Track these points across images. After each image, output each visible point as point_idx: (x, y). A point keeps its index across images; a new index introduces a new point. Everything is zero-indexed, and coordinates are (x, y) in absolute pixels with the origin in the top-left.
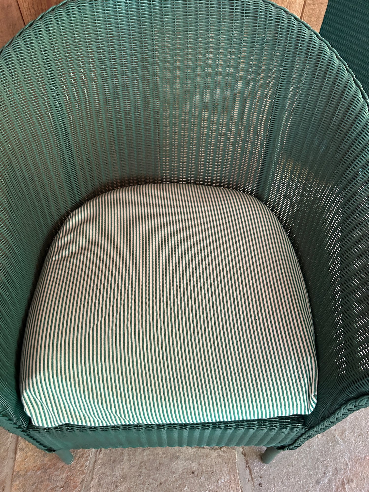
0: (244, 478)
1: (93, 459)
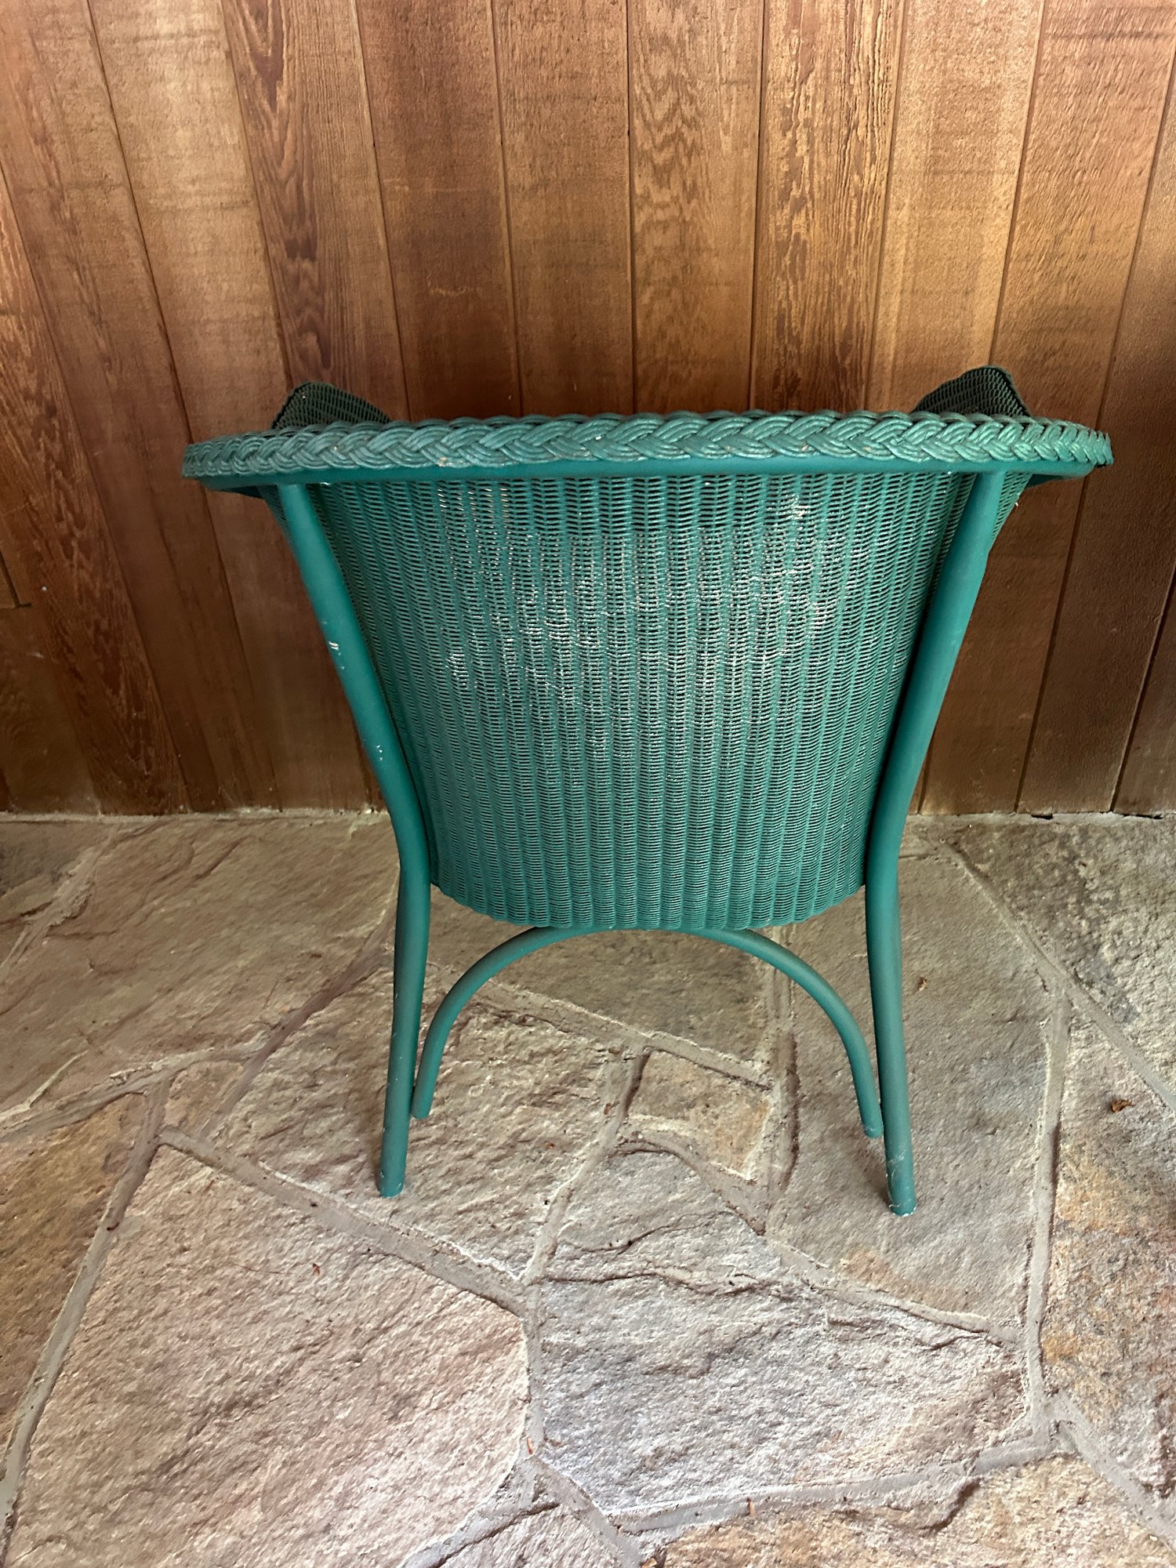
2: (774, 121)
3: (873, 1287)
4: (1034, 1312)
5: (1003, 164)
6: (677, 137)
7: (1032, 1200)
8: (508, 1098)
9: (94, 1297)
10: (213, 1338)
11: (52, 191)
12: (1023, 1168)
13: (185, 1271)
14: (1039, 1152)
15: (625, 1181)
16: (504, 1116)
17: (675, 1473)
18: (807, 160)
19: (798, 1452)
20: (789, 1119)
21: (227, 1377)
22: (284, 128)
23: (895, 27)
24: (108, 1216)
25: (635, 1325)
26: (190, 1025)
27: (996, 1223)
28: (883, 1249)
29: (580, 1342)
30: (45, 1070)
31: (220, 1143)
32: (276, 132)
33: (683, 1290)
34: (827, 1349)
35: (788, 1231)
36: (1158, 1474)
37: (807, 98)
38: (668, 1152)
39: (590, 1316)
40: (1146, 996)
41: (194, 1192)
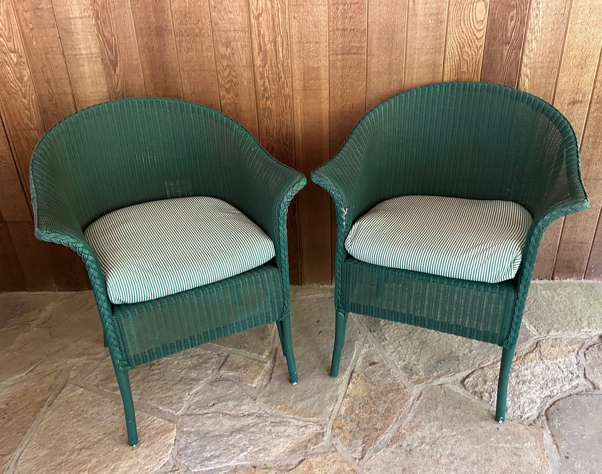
0: (551, 449)
1: (411, 403)
2: (258, 77)
3: (286, 413)
4: (333, 417)
5: (324, 87)
6: (231, 81)
7: (340, 389)
8: (182, 368)
9: (42, 423)
10: (78, 432)
11: (50, 96)
12: (340, 381)
13: (71, 416)
14: (346, 376)
15: (215, 388)
16: (179, 373)
17: (216, 460)
18: (268, 87)
19: (254, 454)
20: (271, 371)
21: (82, 442)
22: (118, 79)
23: (288, 52)
24: (48, 402)
25: (211, 425)
26: (81, 351)
27: (328, 395)
28: (292, 402)
29: (193, 430)
30: (31, 364)
31: (87, 382)
32: (116, 79)
33: (227, 416)
34: (268, 429)
35: (263, 399)
36: (359, 456)
37: (266, 70)
38: (230, 380)
39: (197, 423)
40: (391, 334)
41: (76, 395)
